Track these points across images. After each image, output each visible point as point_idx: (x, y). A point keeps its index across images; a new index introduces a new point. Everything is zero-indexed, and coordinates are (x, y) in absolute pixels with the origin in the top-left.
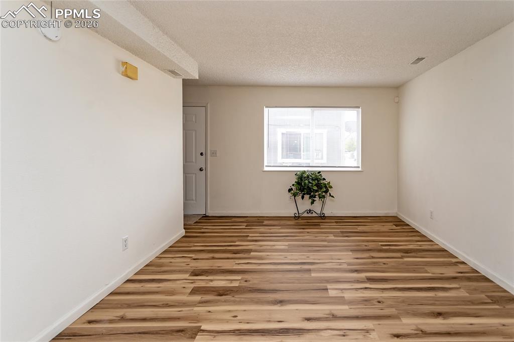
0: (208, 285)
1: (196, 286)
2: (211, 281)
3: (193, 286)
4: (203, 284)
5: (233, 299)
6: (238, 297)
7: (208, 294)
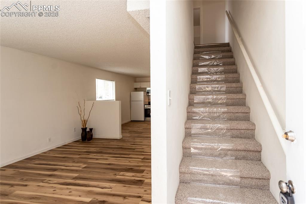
0: (135, 174)
1: (141, 174)
2: (133, 176)
3: (143, 174)
4: (138, 175)
5: (127, 167)
6: (124, 167)
7: (137, 170)
